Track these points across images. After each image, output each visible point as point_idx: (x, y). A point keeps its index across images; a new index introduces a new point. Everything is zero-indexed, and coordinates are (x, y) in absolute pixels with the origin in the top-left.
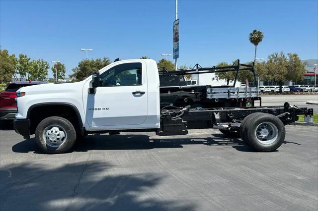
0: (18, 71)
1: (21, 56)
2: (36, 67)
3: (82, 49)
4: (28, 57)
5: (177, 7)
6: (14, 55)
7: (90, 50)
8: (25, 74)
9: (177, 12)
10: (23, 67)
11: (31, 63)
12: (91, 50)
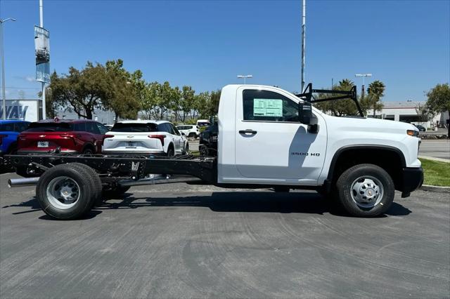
0: (181, 108)
1: (185, 89)
2: (203, 101)
3: (239, 76)
4: (193, 89)
5: (304, 7)
6: (177, 89)
7: (249, 76)
8: (189, 111)
9: (304, 15)
10: (186, 102)
11: (197, 97)
12: (251, 76)
